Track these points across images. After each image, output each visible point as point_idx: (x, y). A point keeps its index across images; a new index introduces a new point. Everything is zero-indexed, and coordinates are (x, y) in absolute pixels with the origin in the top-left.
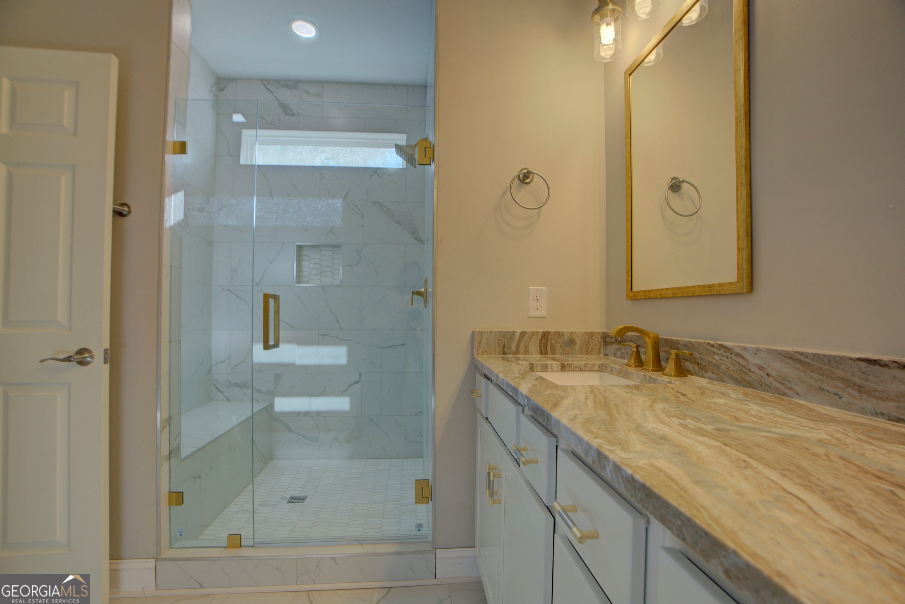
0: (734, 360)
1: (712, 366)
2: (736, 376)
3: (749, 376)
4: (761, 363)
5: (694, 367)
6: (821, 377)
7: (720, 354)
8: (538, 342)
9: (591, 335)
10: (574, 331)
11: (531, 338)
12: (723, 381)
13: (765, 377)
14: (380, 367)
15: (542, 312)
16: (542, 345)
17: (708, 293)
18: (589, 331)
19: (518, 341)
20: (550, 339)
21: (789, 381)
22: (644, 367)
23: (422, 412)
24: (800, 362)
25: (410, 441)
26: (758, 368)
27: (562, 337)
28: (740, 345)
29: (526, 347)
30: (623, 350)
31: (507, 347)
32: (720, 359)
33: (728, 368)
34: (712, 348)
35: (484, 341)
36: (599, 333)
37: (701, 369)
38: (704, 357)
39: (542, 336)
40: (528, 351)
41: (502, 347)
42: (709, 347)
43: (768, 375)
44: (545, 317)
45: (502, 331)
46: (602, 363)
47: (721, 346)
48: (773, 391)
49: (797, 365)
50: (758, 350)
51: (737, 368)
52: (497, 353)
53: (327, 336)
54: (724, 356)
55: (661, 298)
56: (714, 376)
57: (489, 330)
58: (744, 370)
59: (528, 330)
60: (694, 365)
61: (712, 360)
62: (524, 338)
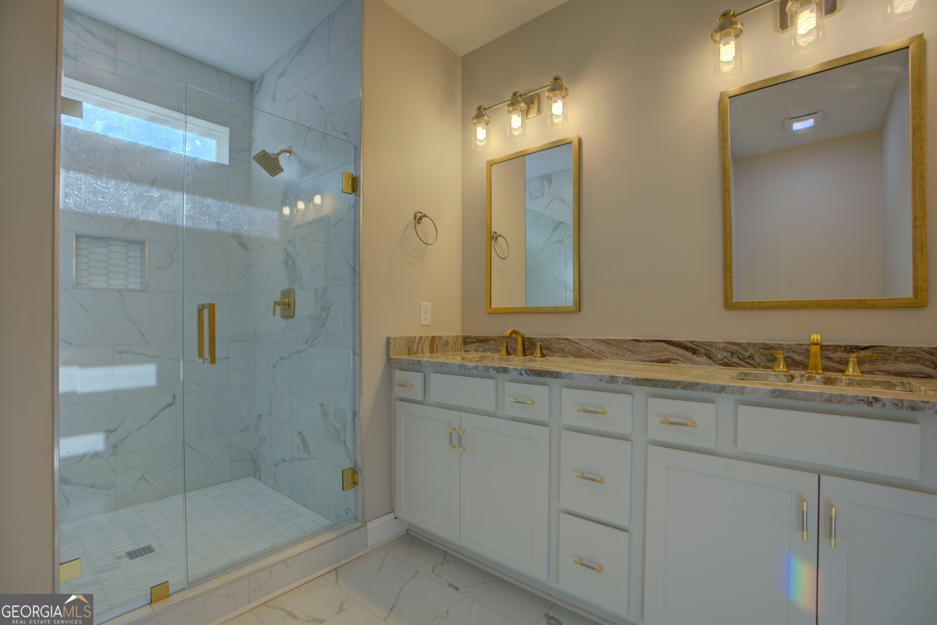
0: (573, 345)
1: (559, 350)
2: (574, 353)
3: (582, 352)
4: (589, 345)
5: (547, 352)
6: (617, 349)
7: (565, 343)
8: (429, 344)
9: (457, 337)
10: (448, 335)
11: (425, 341)
12: (567, 357)
13: (591, 352)
14: (199, 385)
15: (428, 322)
16: (431, 346)
17: (555, 311)
18: (456, 335)
19: (418, 343)
20: (435, 341)
21: (603, 352)
22: (517, 355)
23: (248, 428)
24: (608, 343)
25: (236, 461)
26: (587, 348)
27: (442, 339)
28: (577, 337)
29: (422, 348)
30: (485, 347)
31: (411, 349)
32: (565, 346)
33: (570, 350)
34: (559, 340)
35: (397, 345)
36: (461, 336)
37: (552, 352)
38: (553, 345)
39: (431, 340)
40: (423, 351)
41: (408, 349)
42: (557, 340)
43: (592, 351)
44: (429, 326)
45: (408, 337)
46: (481, 355)
47: (565, 339)
48: (595, 358)
49: (607, 345)
50: (587, 339)
51: (575, 349)
52: (405, 354)
53: (127, 352)
54: (567, 344)
55: (519, 313)
56: (561, 355)
57: (400, 336)
58: (579, 350)
59: (423, 336)
60: (547, 350)
61: (559, 347)
62: (421, 341)
